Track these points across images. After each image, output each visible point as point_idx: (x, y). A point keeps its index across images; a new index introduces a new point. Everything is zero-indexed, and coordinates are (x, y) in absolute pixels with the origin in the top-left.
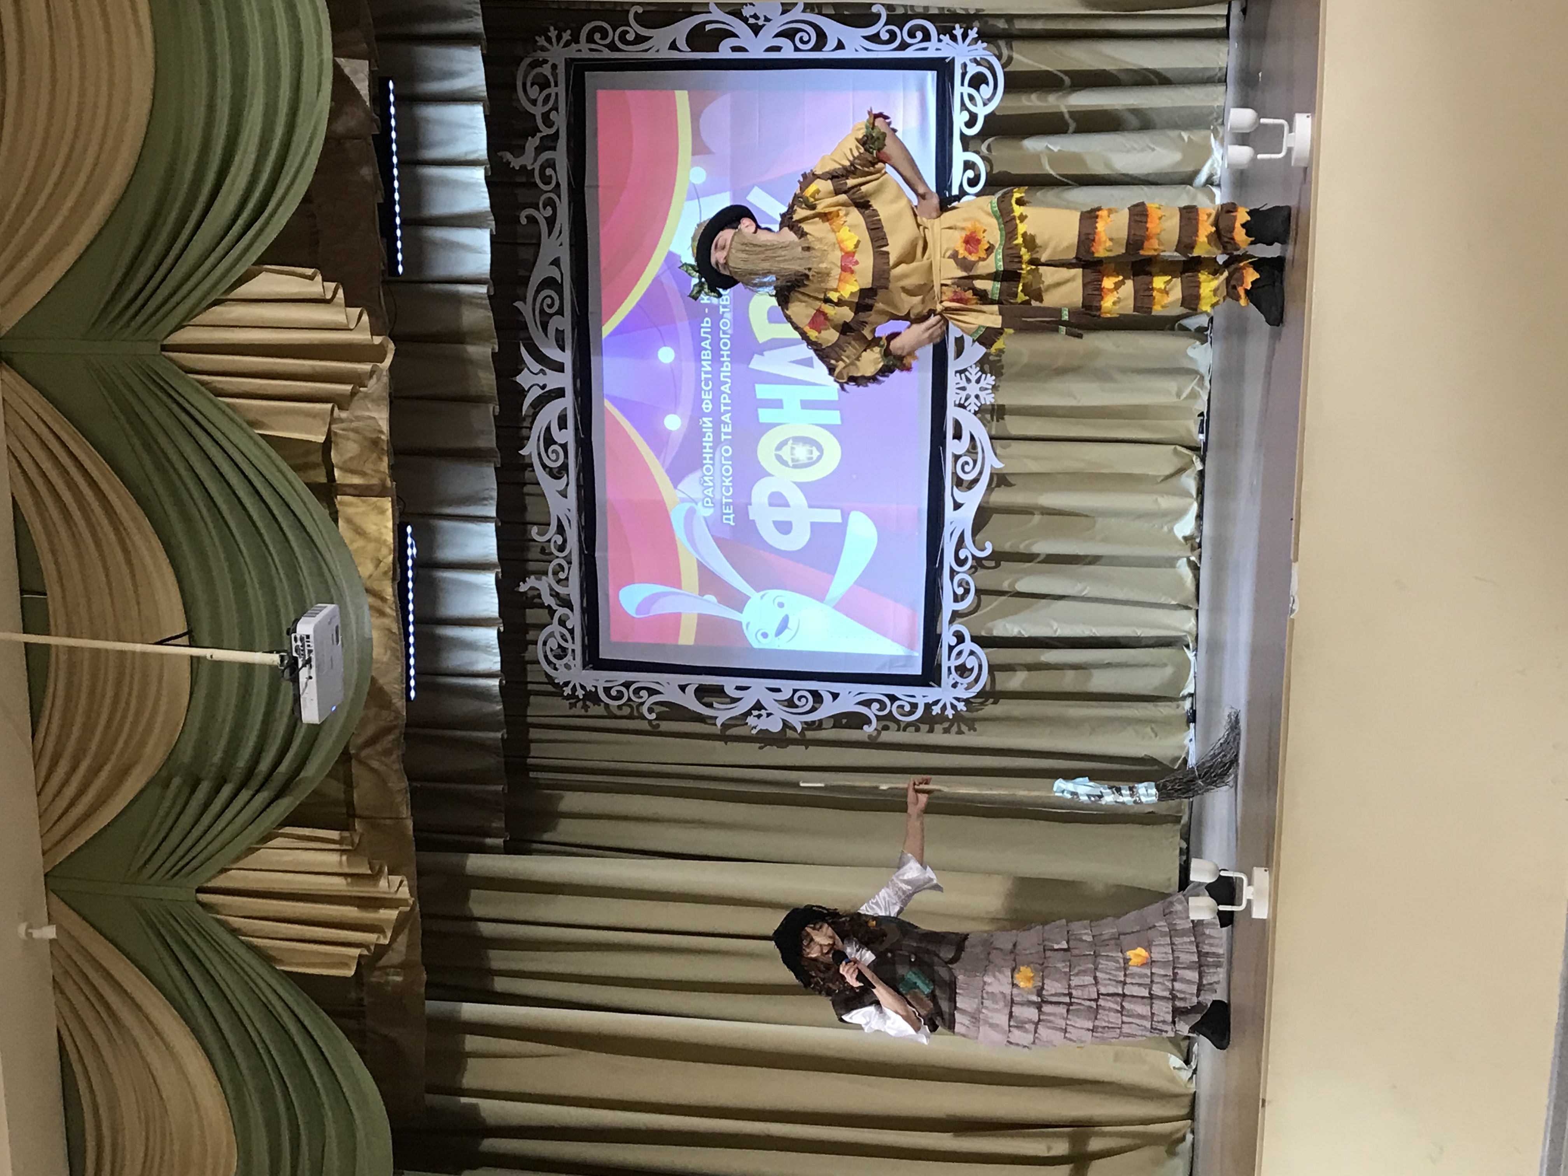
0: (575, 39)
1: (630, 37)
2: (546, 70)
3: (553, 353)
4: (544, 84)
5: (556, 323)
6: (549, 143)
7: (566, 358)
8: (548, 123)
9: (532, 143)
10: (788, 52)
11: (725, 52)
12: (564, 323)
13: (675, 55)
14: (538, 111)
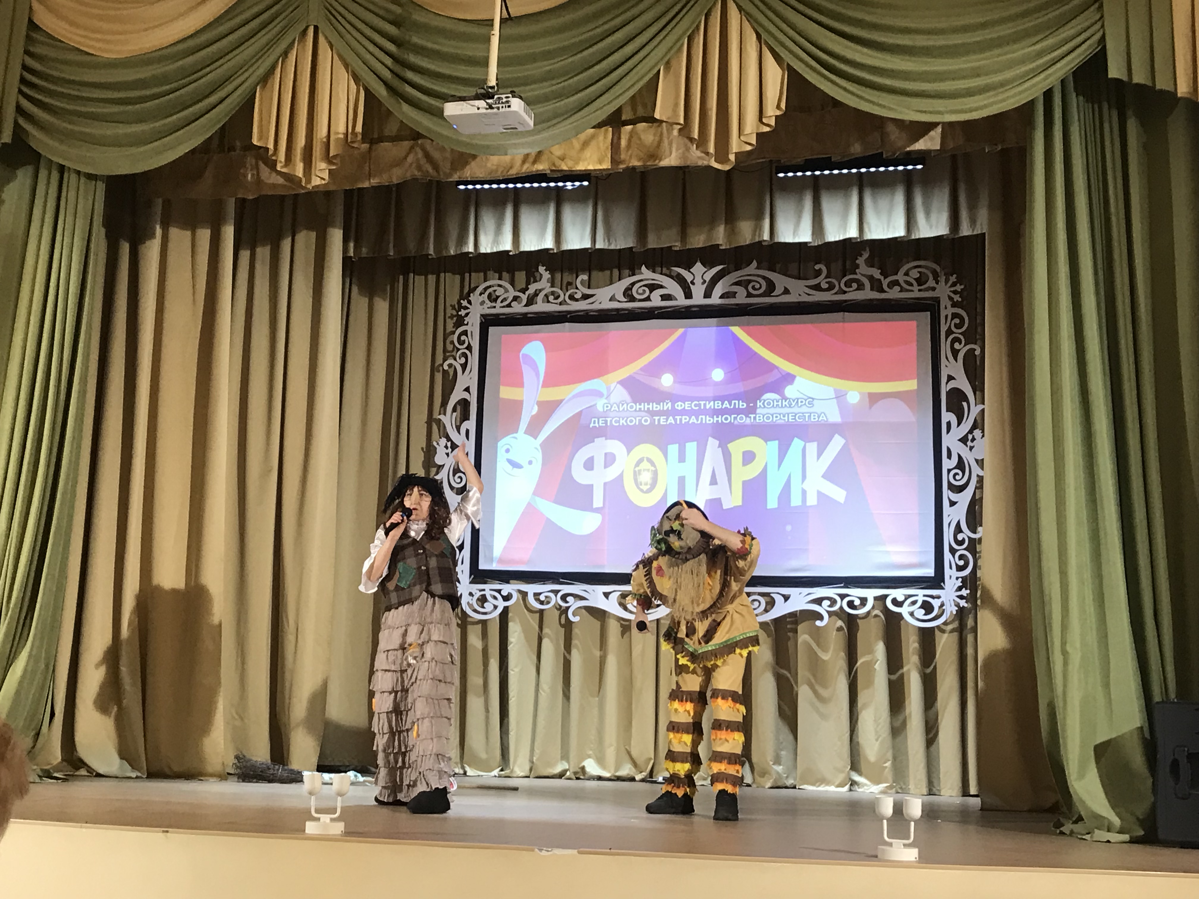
0: (954, 305)
1: (957, 346)
2: (931, 283)
3: (718, 290)
4: (920, 281)
5: (741, 292)
6: (876, 286)
7: (715, 299)
8: (892, 284)
9: (876, 273)
10: (947, 464)
11: (947, 417)
12: (741, 298)
13: (944, 379)
14: (900, 277)
